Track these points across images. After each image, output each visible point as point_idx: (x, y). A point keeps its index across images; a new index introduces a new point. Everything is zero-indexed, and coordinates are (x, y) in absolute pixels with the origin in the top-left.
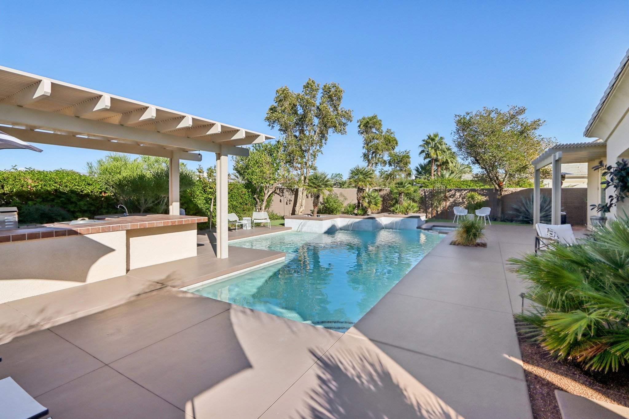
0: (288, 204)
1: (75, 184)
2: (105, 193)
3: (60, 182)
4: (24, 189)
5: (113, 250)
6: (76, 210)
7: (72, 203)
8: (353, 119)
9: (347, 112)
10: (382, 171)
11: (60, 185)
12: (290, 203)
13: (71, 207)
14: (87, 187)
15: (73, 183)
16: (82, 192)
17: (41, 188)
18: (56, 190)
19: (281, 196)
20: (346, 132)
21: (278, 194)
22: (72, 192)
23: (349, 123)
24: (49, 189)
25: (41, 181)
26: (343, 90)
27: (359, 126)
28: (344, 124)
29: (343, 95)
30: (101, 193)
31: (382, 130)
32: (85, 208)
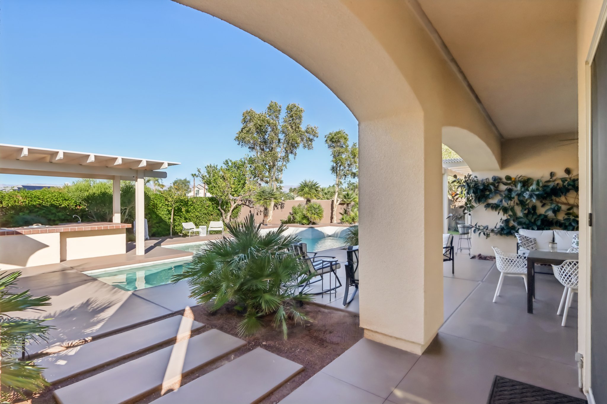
0: (259, 214)
1: (54, 200)
2: (80, 206)
3: (43, 199)
4: (16, 204)
5: (47, 246)
6: (56, 219)
7: (53, 214)
8: (319, 135)
9: (313, 128)
10: (350, 183)
11: (43, 201)
12: (261, 214)
13: (51, 217)
14: (64, 201)
15: (52, 199)
16: (60, 205)
17: (29, 203)
18: (40, 204)
19: (251, 208)
20: (313, 147)
21: (248, 206)
22: (52, 205)
23: (315, 138)
24: (34, 204)
25: (29, 198)
26: (302, 110)
27: (326, 141)
28: (311, 140)
29: (303, 114)
30: (76, 206)
31: (347, 144)
32: (63, 218)
